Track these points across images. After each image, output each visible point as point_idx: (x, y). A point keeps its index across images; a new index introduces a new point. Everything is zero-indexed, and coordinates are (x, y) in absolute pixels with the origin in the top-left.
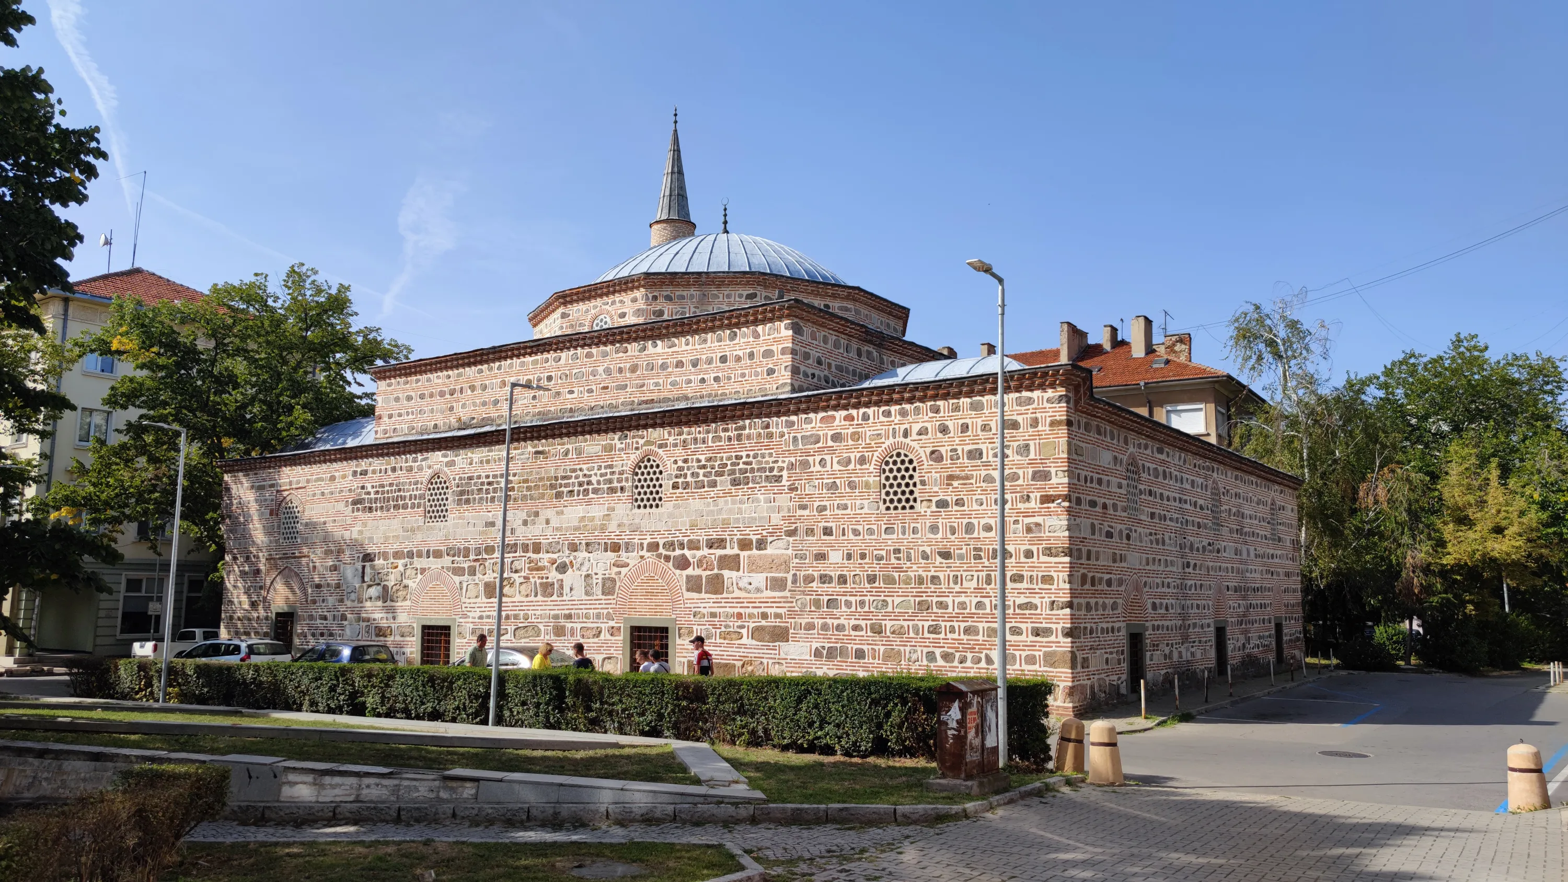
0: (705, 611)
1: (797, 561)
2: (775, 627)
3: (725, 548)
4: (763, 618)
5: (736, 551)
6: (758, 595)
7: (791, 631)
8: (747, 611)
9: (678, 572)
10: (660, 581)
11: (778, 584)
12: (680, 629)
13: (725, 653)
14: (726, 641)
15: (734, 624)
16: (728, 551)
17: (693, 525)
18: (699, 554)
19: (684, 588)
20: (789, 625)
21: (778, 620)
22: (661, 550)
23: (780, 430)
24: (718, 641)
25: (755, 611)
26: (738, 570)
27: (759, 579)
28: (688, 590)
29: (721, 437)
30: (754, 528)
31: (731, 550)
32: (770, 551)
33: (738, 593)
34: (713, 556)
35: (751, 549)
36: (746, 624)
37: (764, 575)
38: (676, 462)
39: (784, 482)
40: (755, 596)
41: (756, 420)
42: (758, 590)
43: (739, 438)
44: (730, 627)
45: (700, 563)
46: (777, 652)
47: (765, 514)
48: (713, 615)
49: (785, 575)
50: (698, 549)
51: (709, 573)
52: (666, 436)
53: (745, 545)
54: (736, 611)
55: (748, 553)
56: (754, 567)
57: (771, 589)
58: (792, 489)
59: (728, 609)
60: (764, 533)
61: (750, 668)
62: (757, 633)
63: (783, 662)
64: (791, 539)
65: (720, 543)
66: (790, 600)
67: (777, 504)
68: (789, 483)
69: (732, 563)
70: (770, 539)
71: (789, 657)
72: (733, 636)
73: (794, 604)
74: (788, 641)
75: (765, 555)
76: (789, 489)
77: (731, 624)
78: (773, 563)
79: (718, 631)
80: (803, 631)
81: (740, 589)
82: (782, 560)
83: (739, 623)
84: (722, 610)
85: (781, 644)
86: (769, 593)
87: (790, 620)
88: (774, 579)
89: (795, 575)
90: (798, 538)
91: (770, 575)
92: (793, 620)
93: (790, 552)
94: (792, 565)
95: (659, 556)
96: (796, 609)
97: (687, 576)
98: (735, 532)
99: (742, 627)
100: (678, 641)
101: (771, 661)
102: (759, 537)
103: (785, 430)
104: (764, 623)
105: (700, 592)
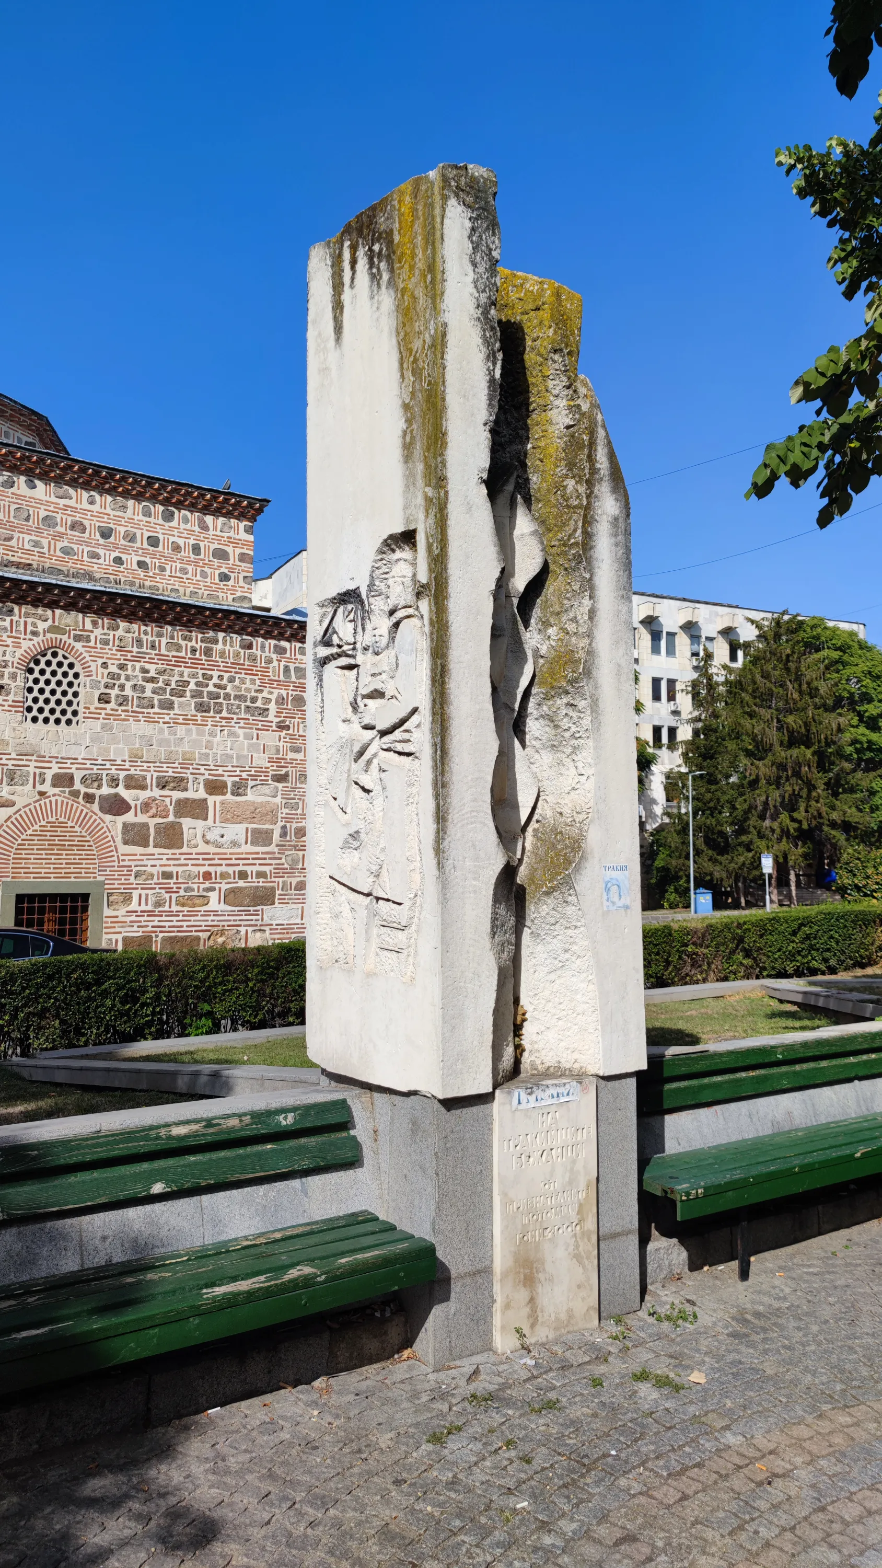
0: (154, 871)
1: (287, 811)
2: (257, 887)
3: (187, 790)
4: (240, 878)
5: (202, 794)
6: (235, 850)
7: (278, 892)
8: (219, 869)
9: (108, 818)
10: (77, 828)
11: (261, 837)
12: (109, 895)
13: (185, 924)
14: (186, 909)
15: (198, 887)
16: (190, 794)
17: (135, 757)
18: (144, 795)
19: (119, 839)
20: (275, 885)
21: (261, 880)
22: (77, 785)
23: (267, 654)
24: (175, 908)
25: (230, 870)
26: (206, 819)
27: (237, 831)
28: (126, 843)
29: (181, 647)
30: (230, 768)
31: (196, 792)
32: (250, 797)
33: (203, 848)
34: (168, 800)
35: (224, 794)
36: (217, 886)
37: (243, 826)
38: (105, 665)
39: (271, 717)
40: (228, 851)
41: (235, 636)
42: (235, 844)
43: (208, 652)
44: (193, 890)
45: (146, 807)
46: (259, 917)
47: (245, 752)
48: (167, 875)
49: (271, 827)
50: (143, 788)
51: (159, 820)
52: (89, 626)
53: (215, 787)
54: (202, 869)
55: (218, 798)
56: (230, 816)
57: (252, 844)
58: (282, 727)
59: (190, 868)
60: (244, 775)
61: (220, 940)
62: (232, 896)
63: (267, 928)
64: (280, 786)
65: (179, 783)
66: (277, 855)
67: (261, 742)
68: (278, 719)
69: (198, 809)
70: (251, 783)
71: (274, 923)
72: (197, 901)
73: (283, 861)
74: (273, 903)
75: (246, 802)
76: (279, 727)
77: (195, 886)
78: (255, 813)
79: (174, 896)
80: (293, 892)
81: (207, 842)
82: (268, 809)
83: (207, 884)
84: (180, 869)
85: (265, 907)
86: (249, 848)
87: (276, 880)
88: (255, 831)
89: (284, 827)
90: (289, 785)
91: (251, 826)
92: (281, 880)
93: (278, 800)
94: (280, 815)
95: (76, 794)
96: (286, 866)
97: (125, 825)
98: (202, 771)
99: (213, 889)
100: (107, 912)
101: (250, 929)
102: (237, 779)
103: (274, 656)
104: (241, 883)
105: (146, 845)
